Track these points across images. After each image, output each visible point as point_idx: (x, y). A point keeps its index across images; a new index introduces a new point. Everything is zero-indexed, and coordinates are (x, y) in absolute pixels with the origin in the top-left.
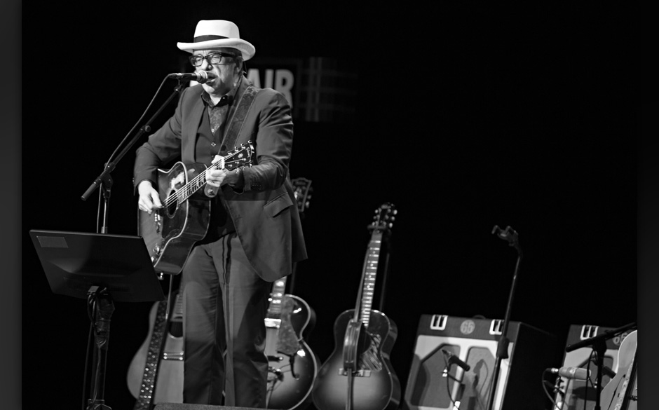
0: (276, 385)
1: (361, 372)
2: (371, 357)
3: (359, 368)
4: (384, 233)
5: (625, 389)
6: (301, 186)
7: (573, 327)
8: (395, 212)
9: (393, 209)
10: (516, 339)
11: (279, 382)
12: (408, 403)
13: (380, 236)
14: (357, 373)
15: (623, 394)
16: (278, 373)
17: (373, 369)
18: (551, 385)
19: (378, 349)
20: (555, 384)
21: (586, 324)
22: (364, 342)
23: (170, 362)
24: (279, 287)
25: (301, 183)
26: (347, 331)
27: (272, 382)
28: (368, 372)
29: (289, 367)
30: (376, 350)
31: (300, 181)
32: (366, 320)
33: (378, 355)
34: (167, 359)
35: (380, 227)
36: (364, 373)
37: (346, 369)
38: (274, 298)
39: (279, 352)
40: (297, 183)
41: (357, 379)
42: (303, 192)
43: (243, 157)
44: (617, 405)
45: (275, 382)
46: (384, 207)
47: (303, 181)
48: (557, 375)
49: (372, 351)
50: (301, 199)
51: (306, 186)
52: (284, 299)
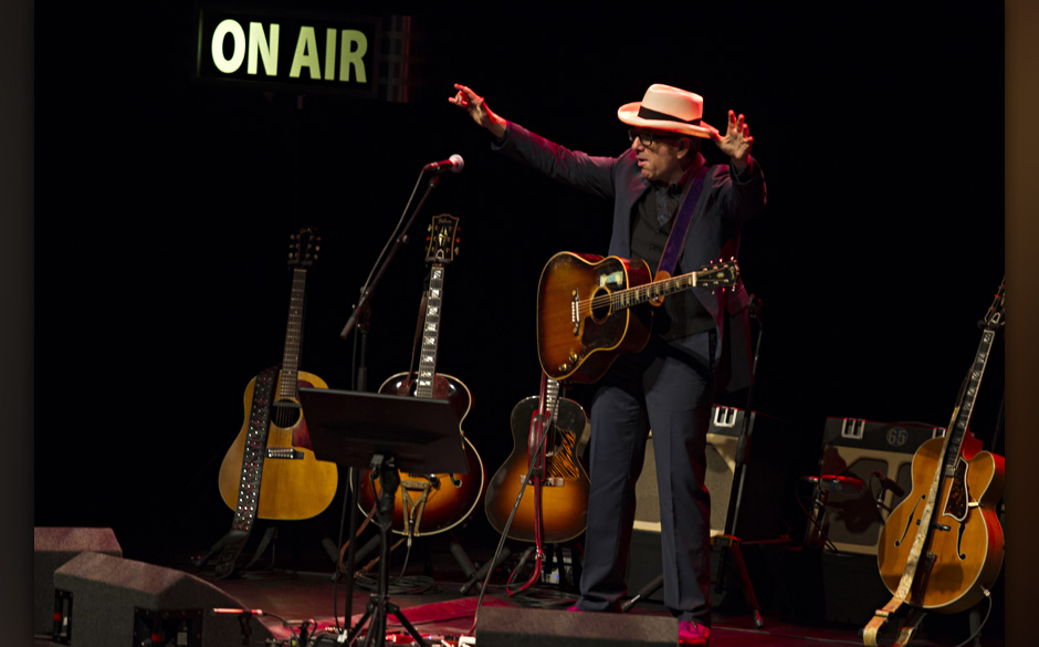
0: (431, 495)
1: (551, 480)
2: (564, 460)
3: (548, 475)
5: (929, 516)
6: (446, 225)
7: (830, 421)
11: (434, 491)
14: (546, 481)
15: (926, 521)
16: (432, 479)
17: (567, 476)
21: (847, 416)
23: (276, 461)
24: (427, 363)
25: (445, 221)
26: (532, 427)
27: (426, 491)
28: (560, 480)
30: (569, 451)
31: (443, 218)
33: (573, 457)
34: (273, 457)
36: (555, 481)
37: (530, 477)
38: (422, 379)
40: (441, 221)
41: (546, 490)
42: (450, 234)
43: (725, 278)
44: (919, 536)
45: (429, 491)
47: (449, 219)
49: (565, 452)
50: (447, 245)
51: (453, 225)
52: (435, 379)
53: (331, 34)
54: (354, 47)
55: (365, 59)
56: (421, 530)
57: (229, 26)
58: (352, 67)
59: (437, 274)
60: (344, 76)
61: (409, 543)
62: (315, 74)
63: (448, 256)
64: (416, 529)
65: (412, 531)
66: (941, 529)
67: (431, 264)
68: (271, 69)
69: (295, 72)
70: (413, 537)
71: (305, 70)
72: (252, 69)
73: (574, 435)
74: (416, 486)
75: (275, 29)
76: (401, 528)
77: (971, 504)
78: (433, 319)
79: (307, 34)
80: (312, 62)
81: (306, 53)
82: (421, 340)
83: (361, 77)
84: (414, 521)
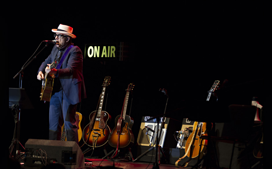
0: (99, 138)
2: (125, 129)
3: (121, 132)
4: (130, 92)
7: (184, 119)
8: (134, 86)
9: (133, 85)
10: (168, 123)
11: (99, 137)
12: (138, 143)
13: (129, 93)
14: (121, 134)
15: (193, 138)
16: (99, 134)
17: (125, 132)
18: (176, 136)
19: (127, 127)
20: (177, 136)
22: (123, 124)
24: (100, 109)
26: (118, 121)
27: (97, 137)
28: (124, 134)
29: (102, 132)
32: (124, 118)
33: (127, 128)
35: (129, 90)
37: (117, 133)
38: (99, 112)
39: (100, 128)
40: (107, 78)
41: (121, 136)
42: (108, 80)
44: (191, 141)
45: (98, 137)
46: (131, 84)
47: (109, 77)
48: (178, 133)
49: (126, 127)
50: (107, 82)
51: (109, 78)
52: (101, 112)
53: (109, 47)
54: (113, 49)
55: (115, 52)
56: (96, 146)
57: (91, 47)
58: (113, 54)
59: (104, 89)
60: (111, 56)
61: (93, 149)
62: (106, 56)
63: (107, 85)
64: (95, 146)
65: (94, 146)
66: (196, 139)
67: (103, 86)
68: (98, 56)
69: (102, 56)
70: (94, 147)
71: (104, 55)
72: (95, 56)
73: (128, 123)
74: (95, 136)
75: (99, 47)
76: (92, 145)
77: (202, 133)
78: (102, 99)
79: (105, 48)
80: (105, 54)
81: (104, 52)
82: (99, 103)
83: (114, 56)
84: (95, 144)
